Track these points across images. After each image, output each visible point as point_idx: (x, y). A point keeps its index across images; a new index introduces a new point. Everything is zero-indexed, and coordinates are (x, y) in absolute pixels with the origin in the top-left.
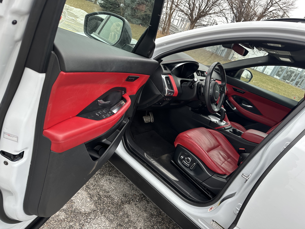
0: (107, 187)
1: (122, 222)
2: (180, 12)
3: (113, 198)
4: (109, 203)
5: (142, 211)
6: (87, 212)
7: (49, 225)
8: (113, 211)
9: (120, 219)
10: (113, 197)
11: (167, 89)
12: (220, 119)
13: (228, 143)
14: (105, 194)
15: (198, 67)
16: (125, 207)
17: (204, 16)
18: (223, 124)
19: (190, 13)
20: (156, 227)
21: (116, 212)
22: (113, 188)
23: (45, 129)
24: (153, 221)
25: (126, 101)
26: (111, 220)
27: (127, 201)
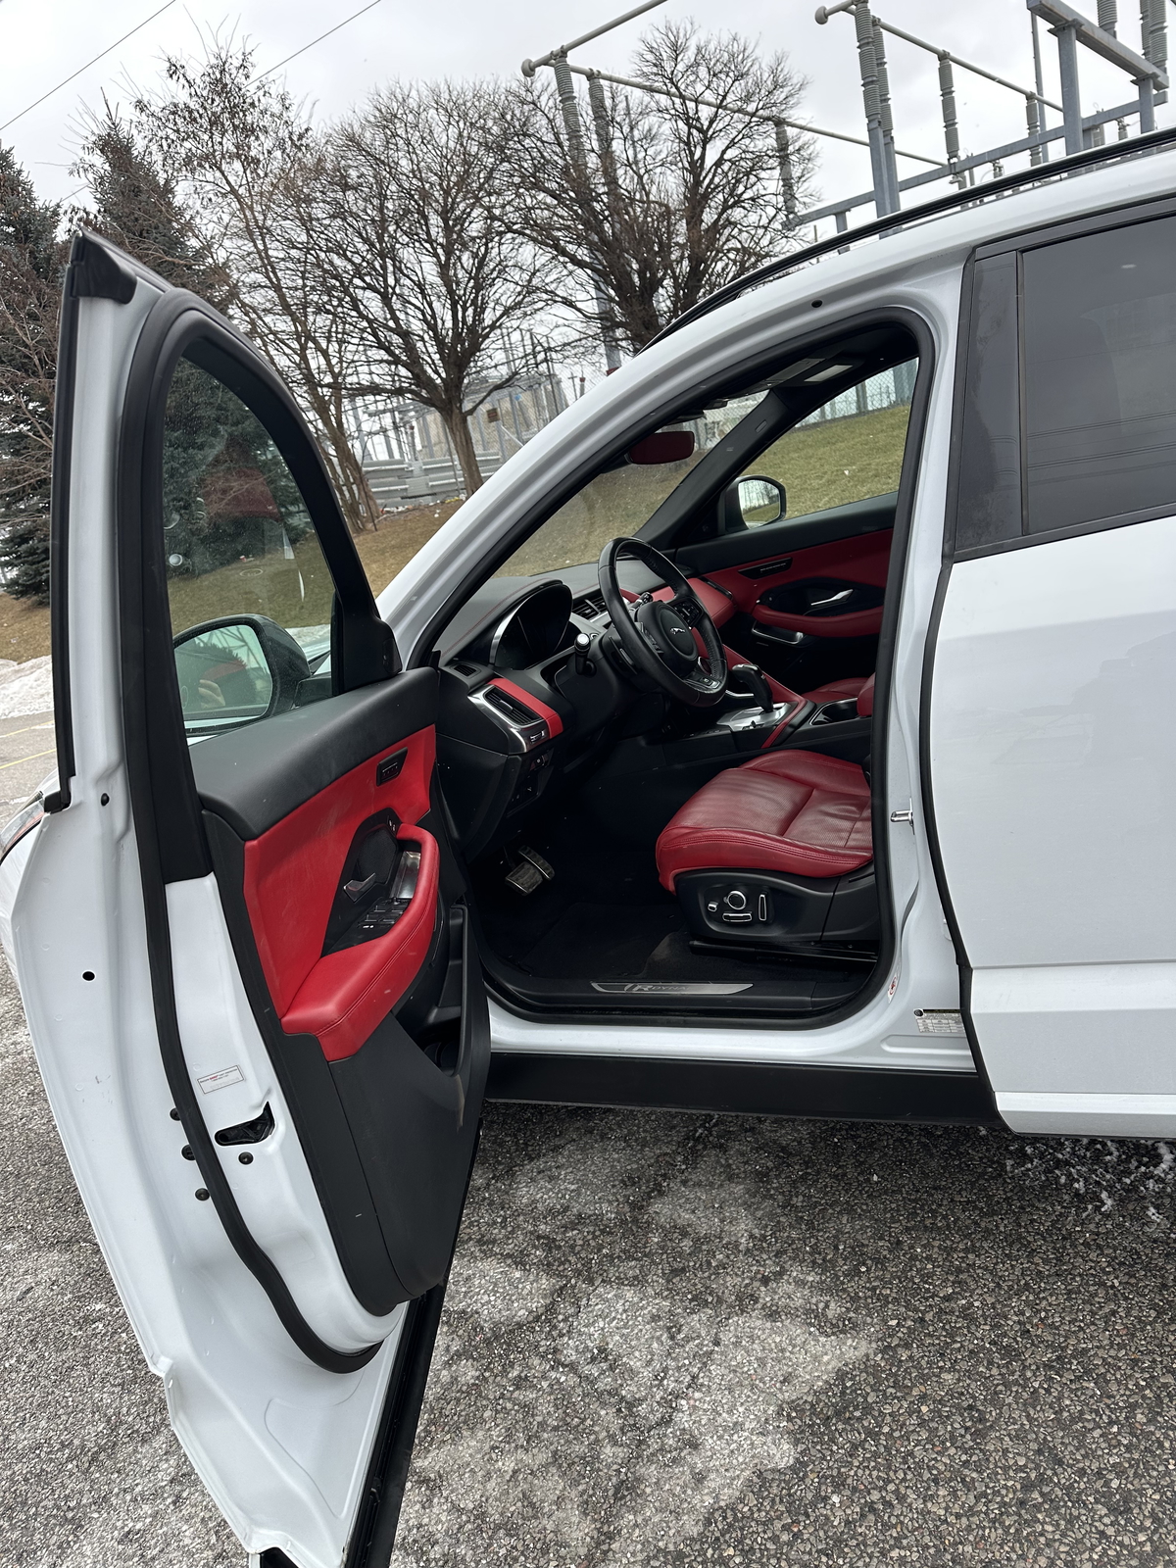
0: (550, 1198)
1: (675, 1260)
2: (370, 398)
3: (595, 1214)
4: (594, 1238)
5: (721, 1185)
6: (540, 1311)
7: (446, 1424)
8: (624, 1251)
9: (664, 1256)
10: (591, 1213)
11: (515, 729)
12: (760, 709)
13: (830, 764)
14: (560, 1220)
15: (566, 591)
16: (656, 1212)
17: (474, 354)
18: (780, 712)
19: (410, 375)
20: (801, 1198)
21: (634, 1246)
22: (573, 1187)
23: (284, 1016)
24: (776, 1189)
25: (417, 846)
26: (635, 1278)
27: (649, 1193)
